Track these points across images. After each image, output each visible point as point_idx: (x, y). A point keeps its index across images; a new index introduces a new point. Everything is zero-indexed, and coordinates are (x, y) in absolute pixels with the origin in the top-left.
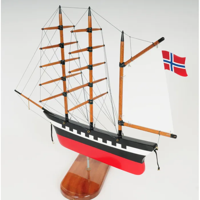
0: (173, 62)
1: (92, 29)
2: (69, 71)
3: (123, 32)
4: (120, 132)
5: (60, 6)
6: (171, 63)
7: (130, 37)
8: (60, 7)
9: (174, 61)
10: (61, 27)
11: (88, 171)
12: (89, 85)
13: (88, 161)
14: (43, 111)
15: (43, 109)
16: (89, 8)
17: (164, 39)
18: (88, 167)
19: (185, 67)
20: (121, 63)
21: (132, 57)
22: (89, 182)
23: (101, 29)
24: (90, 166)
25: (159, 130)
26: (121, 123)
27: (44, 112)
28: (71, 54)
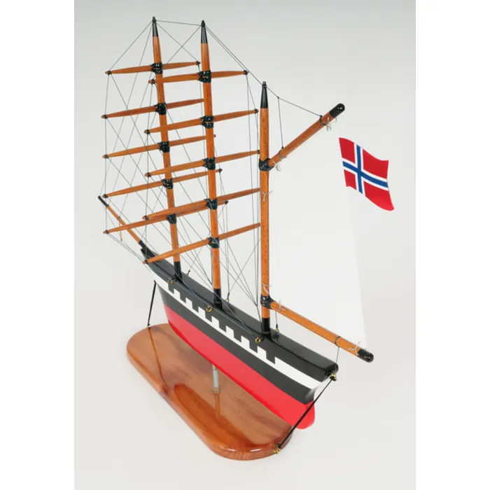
0: (363, 170)
1: (212, 75)
2: (148, 173)
3: (264, 86)
4: (266, 321)
5: (154, 18)
6: (358, 170)
7: (278, 98)
8: (154, 21)
9: (365, 168)
10: (158, 67)
11: (217, 395)
12: (208, 203)
13: (215, 374)
14: (141, 248)
15: (141, 243)
16: (203, 24)
17: (343, 109)
18: (216, 386)
19: (389, 185)
20: (263, 160)
21: (283, 148)
23: (246, 73)
25: (338, 334)
26: (267, 302)
27: (143, 251)
28: (151, 134)
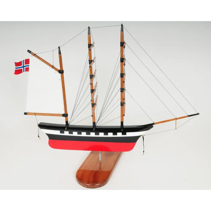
11: (100, 163)
13: (100, 155)
18: (100, 159)
22: (100, 171)
24: (101, 159)
